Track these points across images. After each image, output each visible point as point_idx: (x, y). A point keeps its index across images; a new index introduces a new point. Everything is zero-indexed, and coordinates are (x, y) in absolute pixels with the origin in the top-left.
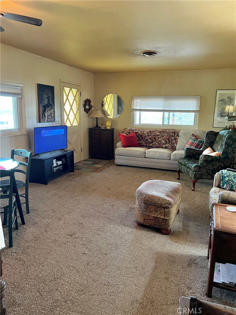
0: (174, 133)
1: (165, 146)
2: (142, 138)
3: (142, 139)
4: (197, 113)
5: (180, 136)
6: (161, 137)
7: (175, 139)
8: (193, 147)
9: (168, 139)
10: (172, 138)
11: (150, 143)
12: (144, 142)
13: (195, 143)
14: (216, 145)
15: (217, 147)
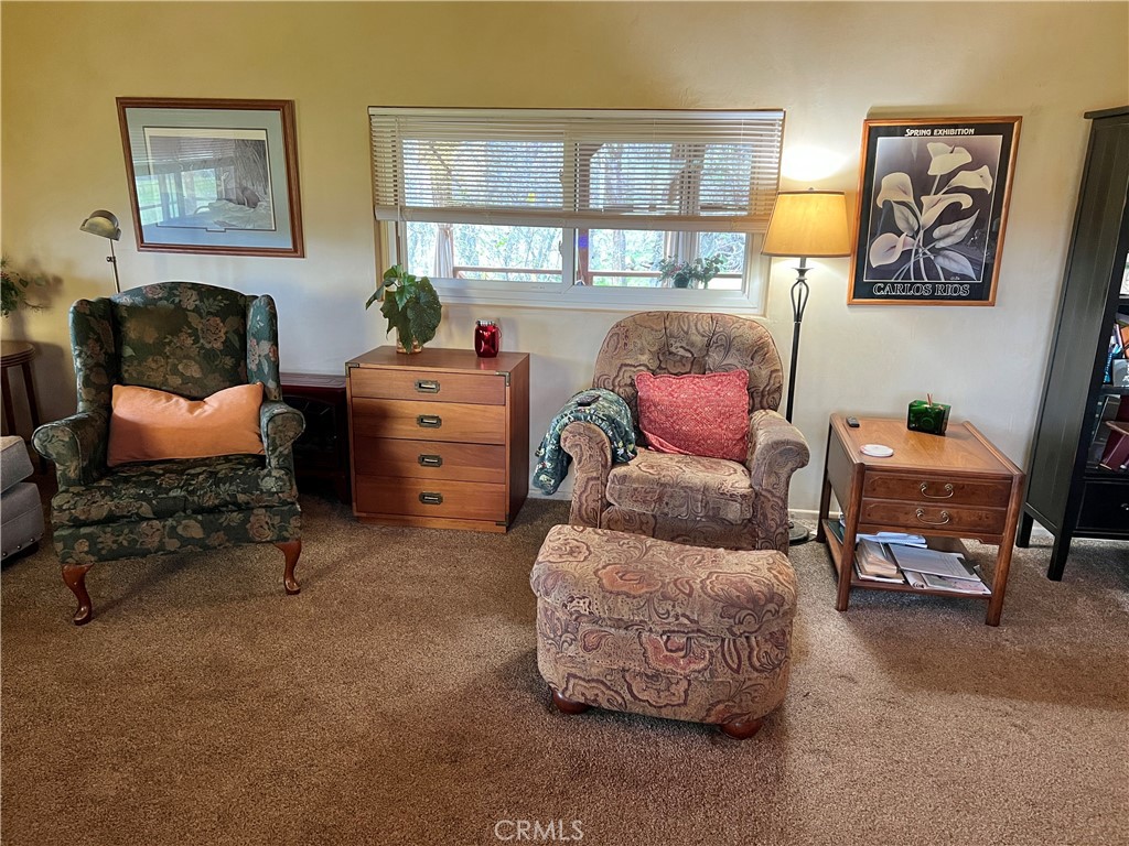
14: (154, 366)
15: (175, 371)
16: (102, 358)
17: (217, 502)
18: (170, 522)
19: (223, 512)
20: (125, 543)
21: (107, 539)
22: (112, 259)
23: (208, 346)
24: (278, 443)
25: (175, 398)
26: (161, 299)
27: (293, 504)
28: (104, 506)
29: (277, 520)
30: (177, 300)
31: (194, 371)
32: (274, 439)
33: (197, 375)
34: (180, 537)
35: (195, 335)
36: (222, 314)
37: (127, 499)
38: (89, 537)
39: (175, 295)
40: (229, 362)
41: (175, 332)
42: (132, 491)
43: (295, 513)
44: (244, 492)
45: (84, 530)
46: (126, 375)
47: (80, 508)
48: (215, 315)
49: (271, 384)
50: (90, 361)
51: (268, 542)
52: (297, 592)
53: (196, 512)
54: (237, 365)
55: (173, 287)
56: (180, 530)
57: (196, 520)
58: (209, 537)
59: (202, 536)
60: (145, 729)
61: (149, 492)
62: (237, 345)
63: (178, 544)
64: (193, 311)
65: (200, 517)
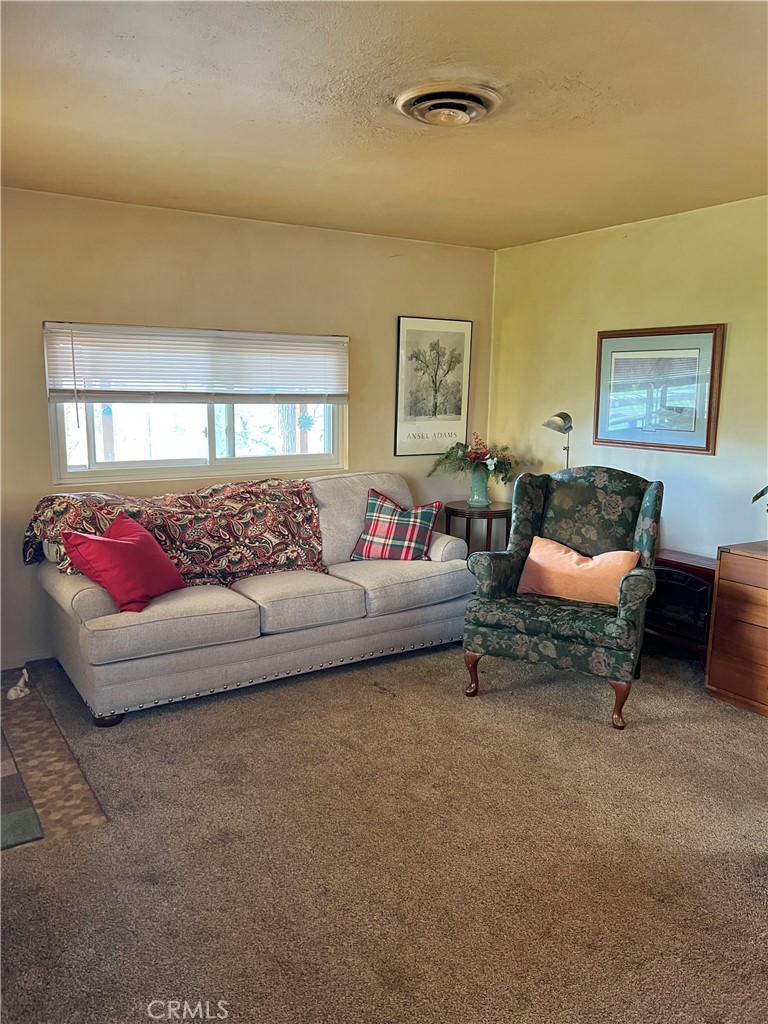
0: (298, 494)
1: (288, 558)
2: (168, 536)
3: (173, 542)
4: (338, 405)
5: (324, 506)
6: (252, 519)
7: (309, 519)
8: (410, 540)
9: (285, 524)
10: (295, 517)
11: (217, 555)
12: (185, 559)
13: (410, 528)
14: (565, 526)
15: (579, 533)
16: (530, 515)
17: (570, 633)
18: (535, 639)
19: (573, 642)
20: (504, 646)
21: (494, 639)
22: (567, 449)
23: (607, 517)
24: (628, 598)
25: (572, 552)
26: (581, 478)
27: (628, 651)
28: (495, 615)
29: (613, 660)
30: (592, 479)
31: (593, 535)
32: (626, 595)
33: (594, 538)
34: (540, 653)
35: (599, 507)
36: (623, 494)
37: (510, 615)
38: (484, 635)
39: (592, 476)
40: (620, 531)
41: (585, 503)
42: (517, 610)
43: (627, 659)
44: (591, 631)
45: (482, 629)
46: (546, 531)
47: (481, 612)
48: (617, 493)
49: (646, 554)
50: (522, 516)
51: (602, 677)
52: (621, 728)
53: (554, 637)
54: (626, 535)
55: (592, 471)
56: (540, 647)
57: (553, 643)
58: (560, 658)
59: (554, 656)
60: (464, 772)
61: (527, 613)
62: (630, 520)
63: (538, 658)
64: (601, 489)
65: (556, 642)
